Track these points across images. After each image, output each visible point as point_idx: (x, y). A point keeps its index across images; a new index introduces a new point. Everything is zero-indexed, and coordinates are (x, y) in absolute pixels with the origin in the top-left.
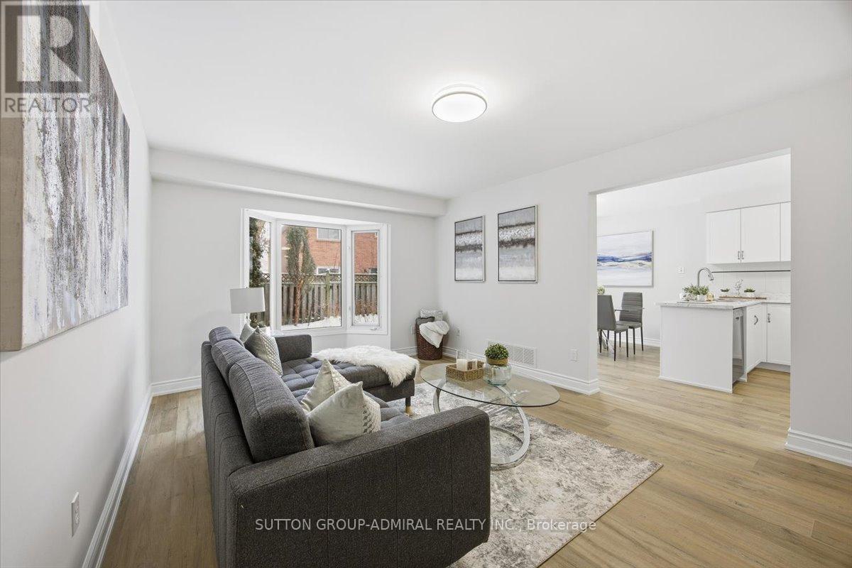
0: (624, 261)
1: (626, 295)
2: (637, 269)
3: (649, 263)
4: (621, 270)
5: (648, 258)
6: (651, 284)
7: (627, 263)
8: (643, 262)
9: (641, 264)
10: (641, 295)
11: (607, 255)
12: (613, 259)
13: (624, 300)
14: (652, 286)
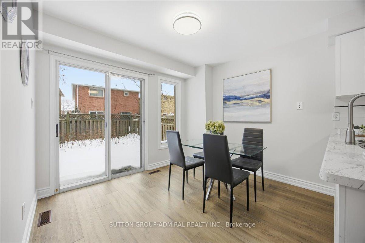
0: (245, 99)
1: (246, 131)
2: (259, 106)
3: (268, 100)
4: (242, 107)
5: (267, 96)
6: (269, 120)
7: (248, 101)
8: (262, 99)
9: (260, 102)
10: (261, 131)
11: (231, 95)
12: (236, 98)
13: (245, 135)
14: (271, 122)
